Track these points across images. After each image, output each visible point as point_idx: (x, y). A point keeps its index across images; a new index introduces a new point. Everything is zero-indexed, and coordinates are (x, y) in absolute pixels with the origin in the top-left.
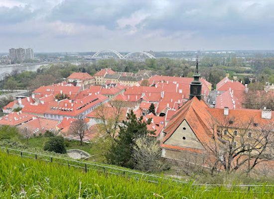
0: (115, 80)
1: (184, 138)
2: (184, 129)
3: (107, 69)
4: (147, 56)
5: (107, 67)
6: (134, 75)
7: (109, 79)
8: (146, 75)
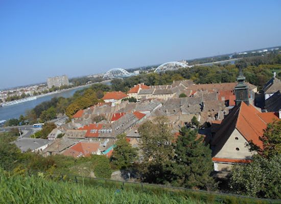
0: (150, 95)
1: (238, 149)
2: (237, 138)
3: (140, 85)
4: (180, 66)
5: (139, 83)
6: (169, 87)
7: (144, 95)
8: (181, 86)
